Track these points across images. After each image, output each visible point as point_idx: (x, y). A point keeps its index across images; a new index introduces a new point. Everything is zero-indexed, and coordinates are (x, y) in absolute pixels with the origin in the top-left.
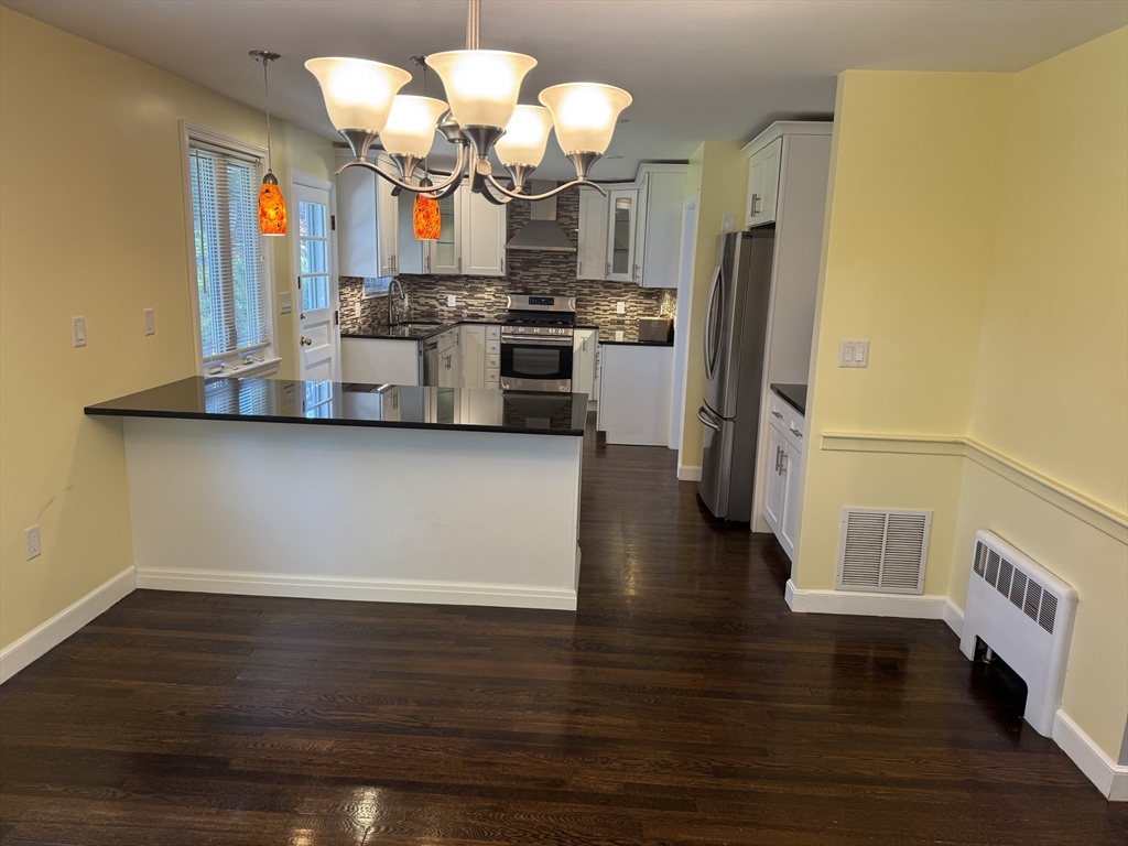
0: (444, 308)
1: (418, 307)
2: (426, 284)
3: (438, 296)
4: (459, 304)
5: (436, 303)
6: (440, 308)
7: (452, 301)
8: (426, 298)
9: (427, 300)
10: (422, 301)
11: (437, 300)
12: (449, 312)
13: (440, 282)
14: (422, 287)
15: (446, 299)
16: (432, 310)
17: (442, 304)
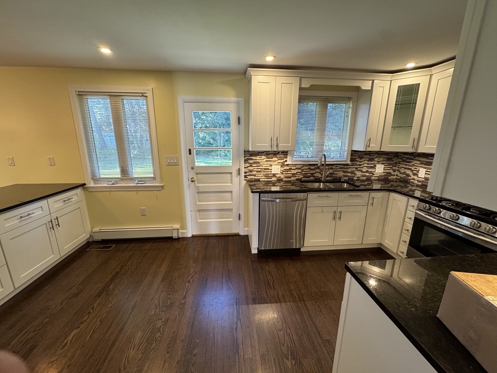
0: (415, 177)
1: (398, 174)
2: (407, 158)
3: (413, 169)
4: (427, 176)
5: (410, 173)
6: (413, 177)
7: (422, 173)
8: (405, 168)
9: (406, 170)
10: (402, 171)
11: (412, 171)
12: (418, 181)
13: (417, 158)
14: (404, 161)
15: (418, 171)
16: (407, 178)
17: (414, 174)
